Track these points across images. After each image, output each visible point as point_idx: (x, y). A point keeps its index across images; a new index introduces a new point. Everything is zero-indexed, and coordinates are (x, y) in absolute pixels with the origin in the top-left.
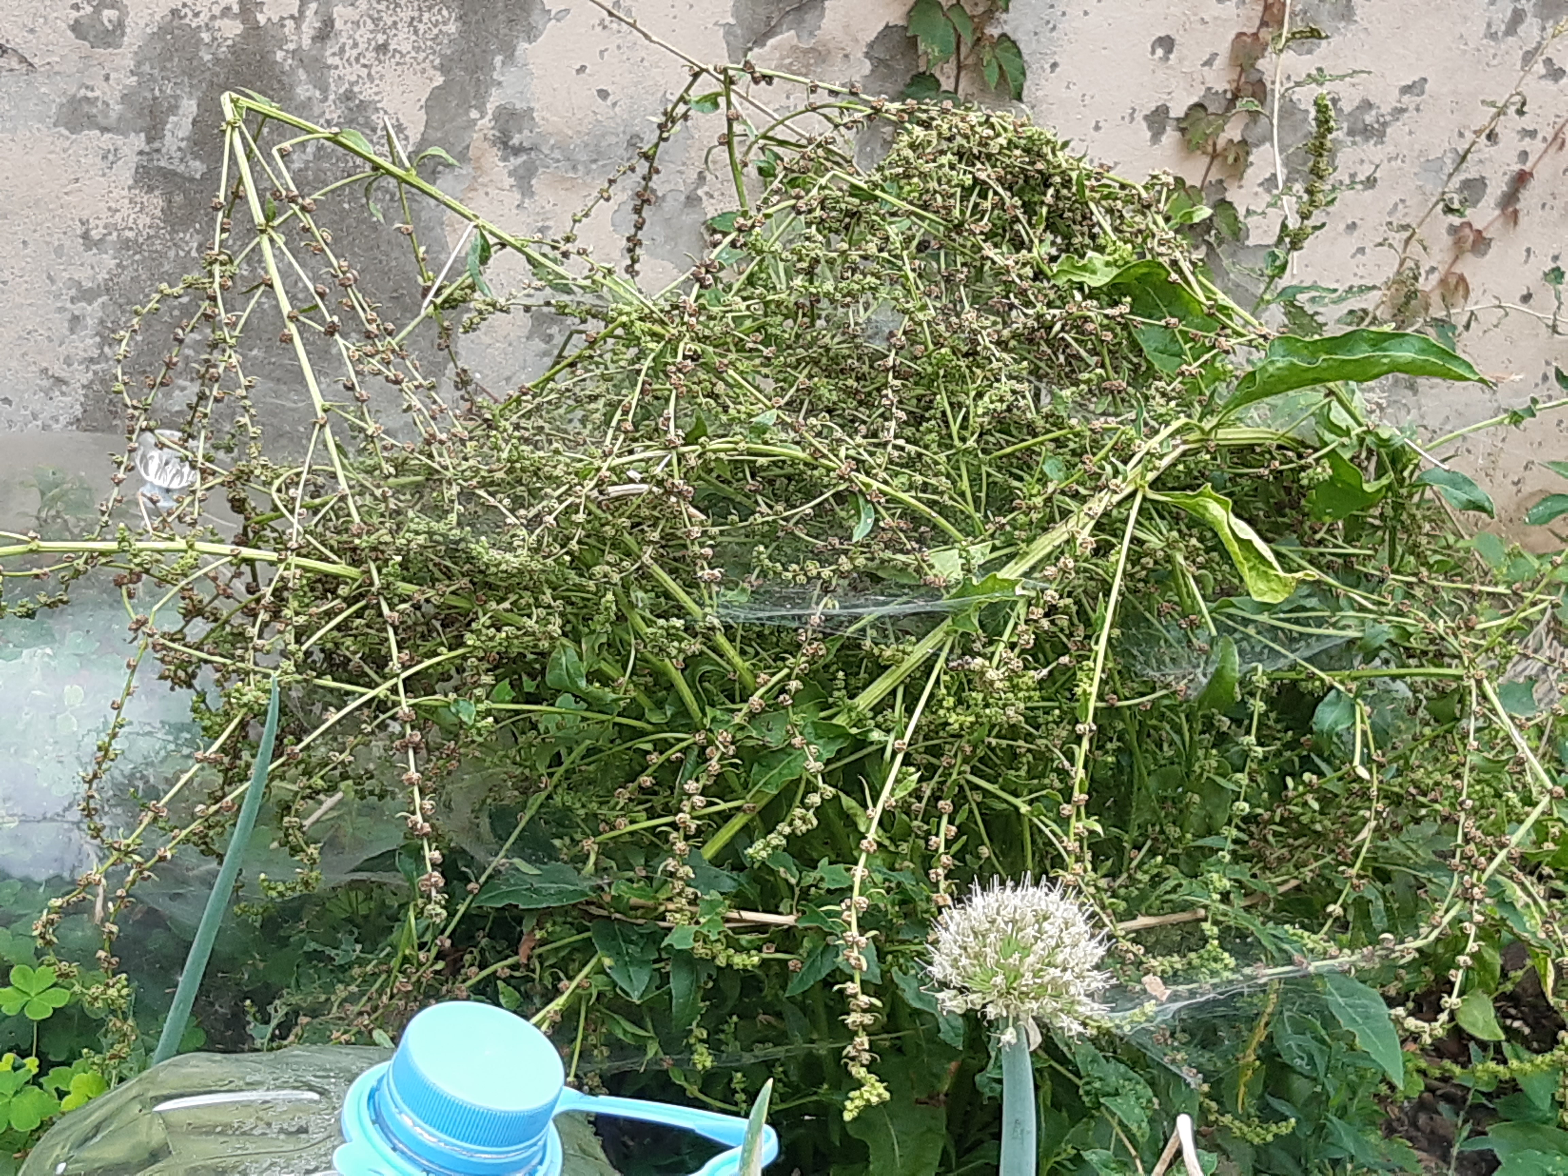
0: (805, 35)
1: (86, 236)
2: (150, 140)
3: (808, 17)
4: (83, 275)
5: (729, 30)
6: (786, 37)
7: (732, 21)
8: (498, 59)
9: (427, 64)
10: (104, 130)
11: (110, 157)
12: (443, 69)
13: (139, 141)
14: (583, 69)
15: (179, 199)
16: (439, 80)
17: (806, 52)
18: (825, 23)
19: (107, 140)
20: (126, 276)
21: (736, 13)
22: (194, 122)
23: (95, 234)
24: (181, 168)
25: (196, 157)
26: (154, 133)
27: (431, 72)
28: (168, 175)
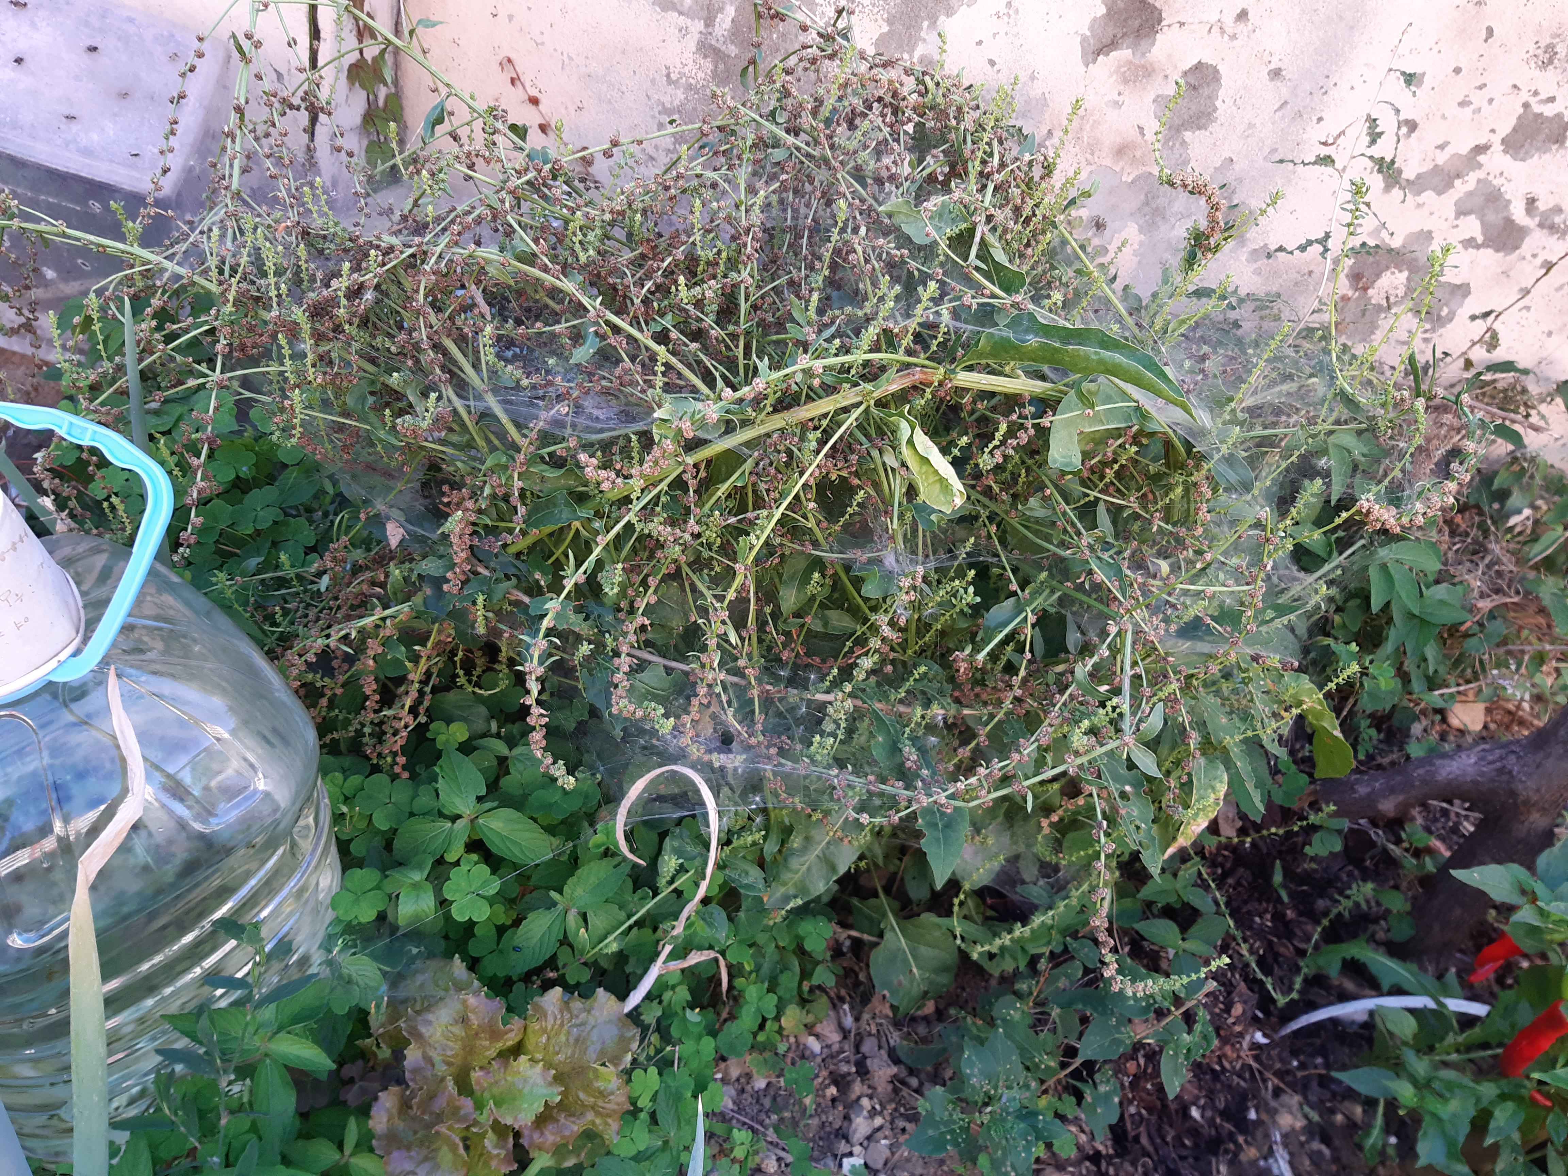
0: (1138, 55)
1: (668, 76)
2: (707, 25)
3: (1143, 43)
4: (666, 100)
5: (1084, 39)
6: (1123, 54)
7: (1088, 34)
8: (925, 24)
9: (879, 17)
10: (681, 13)
11: (683, 32)
12: (890, 22)
13: (700, 26)
14: (980, 43)
15: (721, 66)
16: (885, 29)
17: (1137, 67)
18: (1154, 50)
19: (682, 21)
20: (690, 106)
21: (1091, 28)
22: (733, 21)
23: (674, 77)
24: (723, 48)
25: (732, 43)
26: (709, 22)
27: (880, 22)
28: (716, 51)
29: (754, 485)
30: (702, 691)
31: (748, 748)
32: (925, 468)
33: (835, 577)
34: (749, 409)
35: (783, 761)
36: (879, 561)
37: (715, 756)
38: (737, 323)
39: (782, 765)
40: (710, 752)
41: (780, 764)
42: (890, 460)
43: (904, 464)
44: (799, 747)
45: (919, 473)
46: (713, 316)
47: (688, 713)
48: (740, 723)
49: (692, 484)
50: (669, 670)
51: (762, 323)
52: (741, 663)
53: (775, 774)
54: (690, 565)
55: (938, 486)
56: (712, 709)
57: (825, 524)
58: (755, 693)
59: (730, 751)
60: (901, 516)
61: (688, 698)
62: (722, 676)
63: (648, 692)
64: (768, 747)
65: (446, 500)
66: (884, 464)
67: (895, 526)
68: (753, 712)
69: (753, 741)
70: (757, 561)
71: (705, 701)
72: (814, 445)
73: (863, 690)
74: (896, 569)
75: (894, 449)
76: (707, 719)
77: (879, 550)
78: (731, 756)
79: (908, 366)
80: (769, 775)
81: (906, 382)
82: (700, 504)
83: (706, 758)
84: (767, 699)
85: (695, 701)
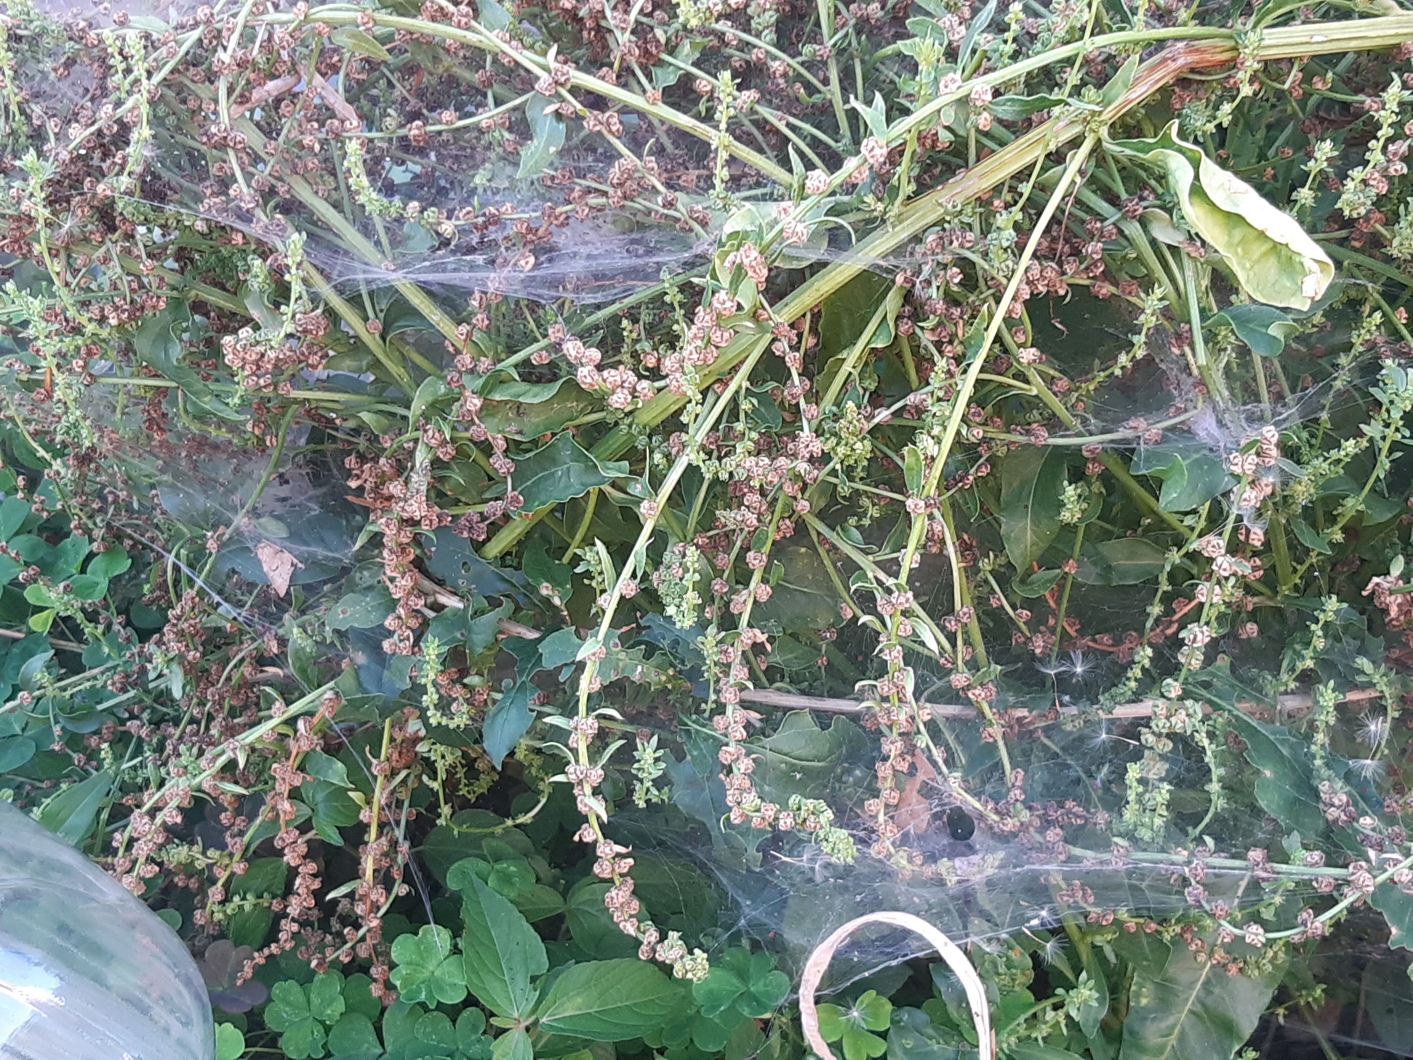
29: (912, 336)
30: (892, 746)
31: (1004, 838)
32: (1238, 234)
33: (1107, 478)
34: (870, 199)
35: (1077, 851)
36: (1184, 431)
37: (944, 865)
38: (815, 37)
39: (1078, 860)
40: (932, 858)
41: (1071, 859)
42: (1165, 235)
43: (1192, 237)
44: (1102, 817)
45: (1229, 245)
46: (769, 35)
47: (876, 794)
48: (977, 794)
49: (793, 361)
50: (822, 718)
51: (863, 25)
52: (959, 679)
53: (1067, 877)
54: (821, 515)
55: (1272, 260)
56: (921, 777)
57: (1064, 383)
58: (996, 732)
59: (971, 850)
60: (1210, 337)
61: (870, 766)
62: (926, 712)
63: (793, 768)
64: (1042, 830)
65: (353, 484)
66: (1154, 243)
67: (1202, 360)
68: (998, 766)
69: (1010, 824)
70: (947, 481)
71: (904, 766)
72: (1009, 235)
73: (1207, 685)
74: (1223, 439)
75: (1169, 211)
76: (914, 797)
77: (1179, 411)
78: (975, 858)
79: (1161, 43)
80: (1056, 879)
81: (1164, 76)
82: (814, 396)
83: (929, 870)
84: (1021, 736)
85: (884, 770)
